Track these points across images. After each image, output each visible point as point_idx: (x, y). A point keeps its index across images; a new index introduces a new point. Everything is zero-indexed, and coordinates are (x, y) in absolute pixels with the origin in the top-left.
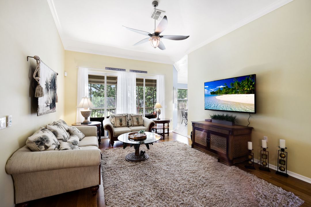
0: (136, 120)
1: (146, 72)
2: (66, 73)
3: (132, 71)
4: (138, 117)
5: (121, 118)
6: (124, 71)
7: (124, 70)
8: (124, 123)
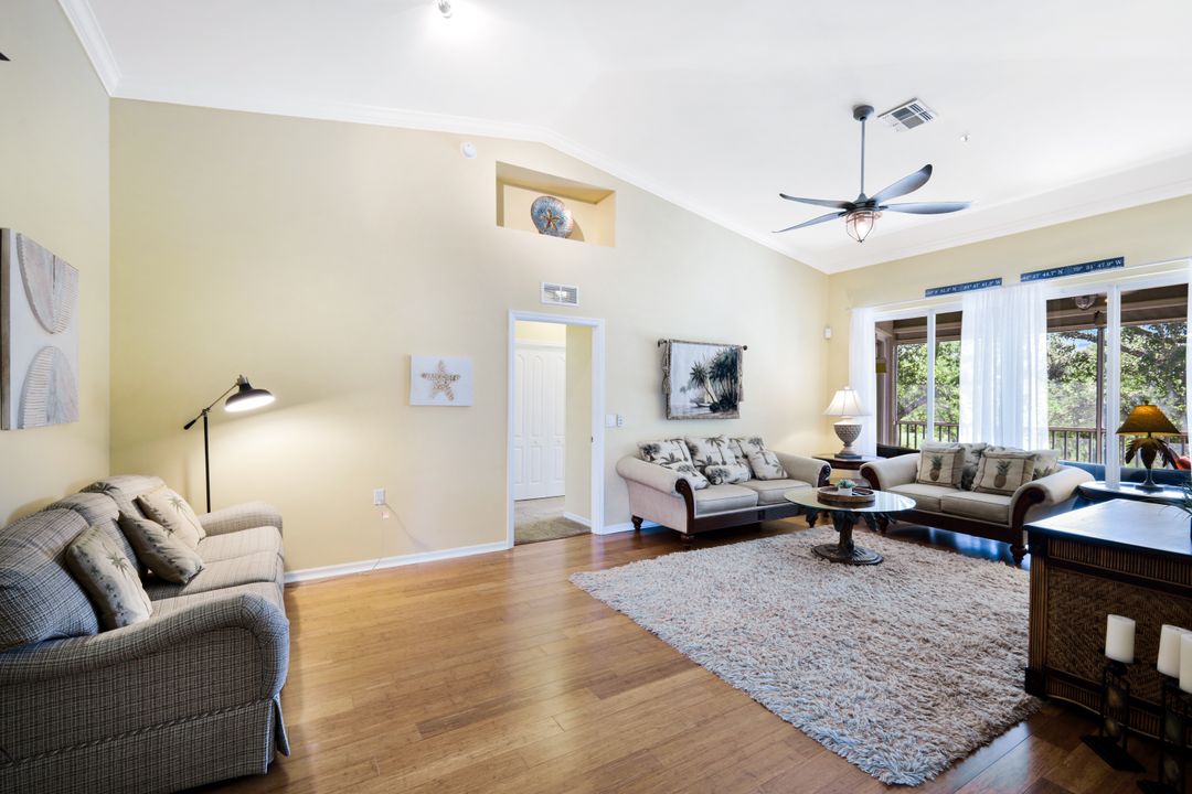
0: (995, 471)
1: (1116, 262)
2: (828, 330)
3: (1031, 279)
4: (1007, 460)
5: (939, 455)
6: (994, 284)
7: (996, 282)
8: (945, 474)
